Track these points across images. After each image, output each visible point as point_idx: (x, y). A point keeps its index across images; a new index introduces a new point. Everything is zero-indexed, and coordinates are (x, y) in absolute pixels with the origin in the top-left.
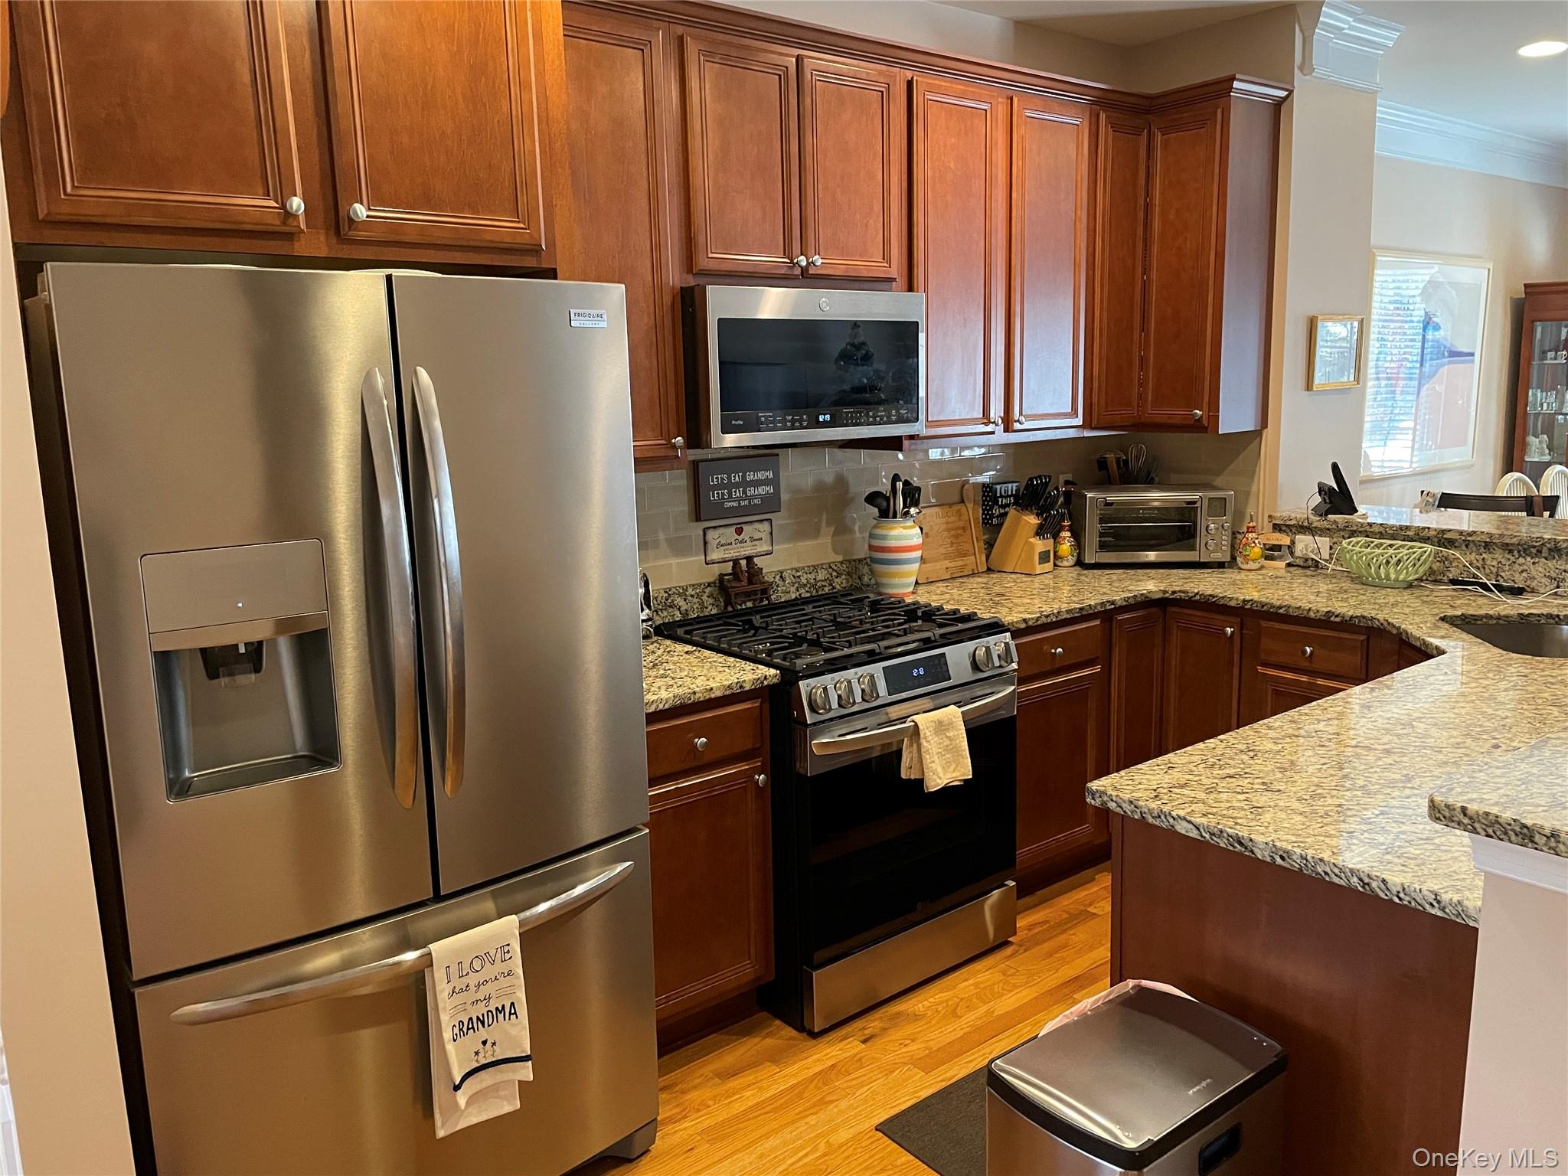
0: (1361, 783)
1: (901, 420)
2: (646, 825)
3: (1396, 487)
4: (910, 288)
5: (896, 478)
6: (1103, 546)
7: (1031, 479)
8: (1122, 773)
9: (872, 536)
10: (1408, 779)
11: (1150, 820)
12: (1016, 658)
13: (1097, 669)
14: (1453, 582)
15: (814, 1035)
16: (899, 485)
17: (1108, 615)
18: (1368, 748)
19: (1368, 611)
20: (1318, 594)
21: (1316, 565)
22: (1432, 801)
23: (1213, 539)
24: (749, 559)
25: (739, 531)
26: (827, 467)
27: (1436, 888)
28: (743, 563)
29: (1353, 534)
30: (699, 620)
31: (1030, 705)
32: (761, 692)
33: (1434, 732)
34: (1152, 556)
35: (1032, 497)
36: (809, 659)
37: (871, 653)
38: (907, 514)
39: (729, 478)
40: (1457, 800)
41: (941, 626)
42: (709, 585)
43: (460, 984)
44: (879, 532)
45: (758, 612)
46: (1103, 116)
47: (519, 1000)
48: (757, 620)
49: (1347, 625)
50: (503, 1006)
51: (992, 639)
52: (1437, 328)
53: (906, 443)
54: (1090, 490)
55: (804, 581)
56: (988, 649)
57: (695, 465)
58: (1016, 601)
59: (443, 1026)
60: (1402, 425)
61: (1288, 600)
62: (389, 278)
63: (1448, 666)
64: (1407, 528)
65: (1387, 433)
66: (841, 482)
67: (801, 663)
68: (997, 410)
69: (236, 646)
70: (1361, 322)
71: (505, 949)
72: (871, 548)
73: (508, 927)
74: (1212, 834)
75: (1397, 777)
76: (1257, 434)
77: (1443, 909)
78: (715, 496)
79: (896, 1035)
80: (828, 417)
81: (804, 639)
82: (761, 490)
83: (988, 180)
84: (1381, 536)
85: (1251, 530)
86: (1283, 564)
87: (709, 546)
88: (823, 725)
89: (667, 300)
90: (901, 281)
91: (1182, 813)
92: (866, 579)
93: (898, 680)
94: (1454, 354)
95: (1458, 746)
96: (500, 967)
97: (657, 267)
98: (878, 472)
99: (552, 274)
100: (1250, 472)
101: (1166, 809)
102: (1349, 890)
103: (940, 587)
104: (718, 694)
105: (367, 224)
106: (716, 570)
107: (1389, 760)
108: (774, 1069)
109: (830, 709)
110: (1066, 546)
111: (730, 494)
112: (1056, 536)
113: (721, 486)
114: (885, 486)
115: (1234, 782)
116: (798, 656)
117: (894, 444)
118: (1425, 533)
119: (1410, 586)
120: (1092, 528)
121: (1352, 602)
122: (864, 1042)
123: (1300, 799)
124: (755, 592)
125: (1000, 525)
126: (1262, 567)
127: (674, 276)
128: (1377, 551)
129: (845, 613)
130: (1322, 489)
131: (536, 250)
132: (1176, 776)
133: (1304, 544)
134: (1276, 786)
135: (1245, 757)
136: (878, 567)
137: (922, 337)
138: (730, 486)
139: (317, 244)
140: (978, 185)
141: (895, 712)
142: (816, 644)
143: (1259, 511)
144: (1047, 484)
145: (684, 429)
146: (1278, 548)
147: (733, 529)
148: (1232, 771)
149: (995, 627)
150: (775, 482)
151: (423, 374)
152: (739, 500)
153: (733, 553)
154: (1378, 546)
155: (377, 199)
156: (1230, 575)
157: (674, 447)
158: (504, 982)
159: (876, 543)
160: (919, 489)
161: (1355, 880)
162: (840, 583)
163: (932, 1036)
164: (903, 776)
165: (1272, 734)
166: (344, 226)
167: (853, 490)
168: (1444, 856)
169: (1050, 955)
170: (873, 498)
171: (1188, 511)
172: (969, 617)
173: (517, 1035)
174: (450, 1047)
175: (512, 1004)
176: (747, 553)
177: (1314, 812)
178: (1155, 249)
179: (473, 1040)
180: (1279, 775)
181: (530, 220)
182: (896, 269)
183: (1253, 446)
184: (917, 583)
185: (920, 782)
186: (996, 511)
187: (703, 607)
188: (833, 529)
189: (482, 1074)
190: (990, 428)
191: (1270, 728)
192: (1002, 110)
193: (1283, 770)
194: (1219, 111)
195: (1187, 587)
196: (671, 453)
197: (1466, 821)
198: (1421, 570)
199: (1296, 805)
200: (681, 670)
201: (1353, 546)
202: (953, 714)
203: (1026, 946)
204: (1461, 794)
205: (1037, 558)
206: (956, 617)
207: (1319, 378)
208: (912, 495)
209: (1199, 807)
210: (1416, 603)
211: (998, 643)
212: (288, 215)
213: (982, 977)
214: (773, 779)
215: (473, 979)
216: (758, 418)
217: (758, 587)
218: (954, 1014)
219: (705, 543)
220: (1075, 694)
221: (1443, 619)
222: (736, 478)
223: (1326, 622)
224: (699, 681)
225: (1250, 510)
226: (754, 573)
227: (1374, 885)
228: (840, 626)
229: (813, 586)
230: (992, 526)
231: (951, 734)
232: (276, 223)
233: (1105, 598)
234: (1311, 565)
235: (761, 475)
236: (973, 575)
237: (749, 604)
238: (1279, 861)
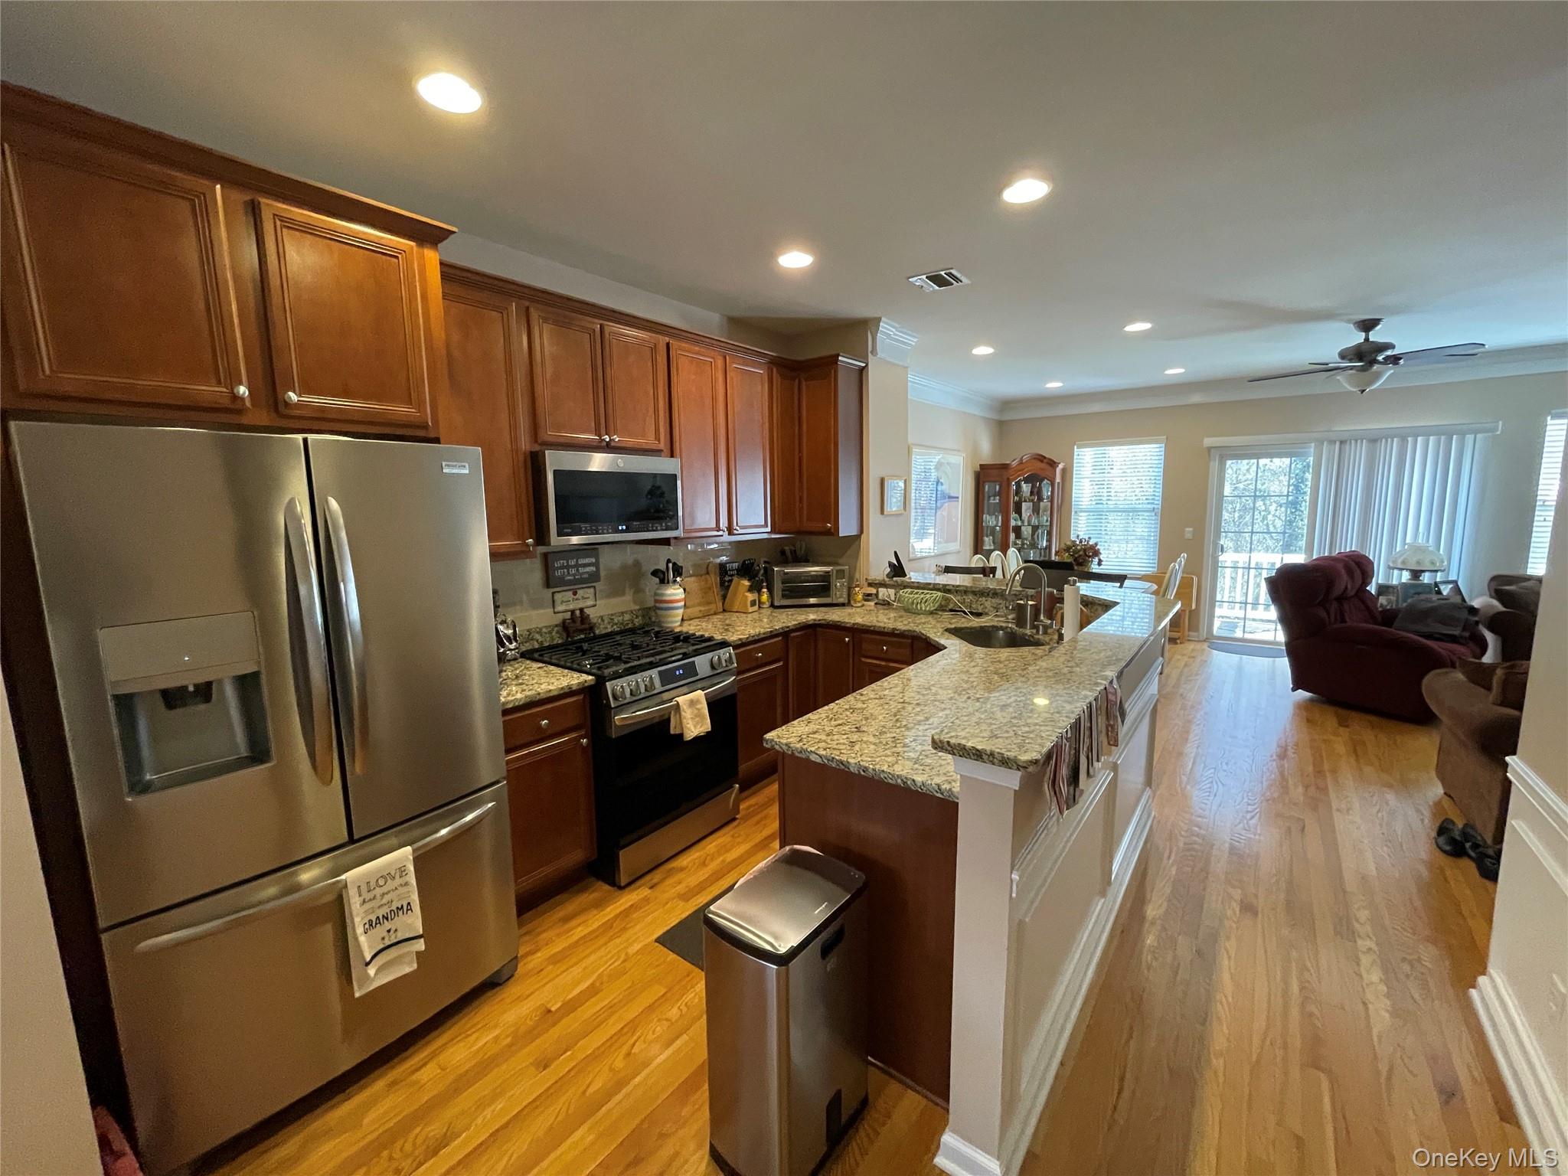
0: (904, 723)
1: (667, 529)
2: (504, 778)
3: (927, 563)
4: (672, 456)
5: (669, 561)
6: (784, 596)
7: (744, 561)
8: (784, 727)
9: (656, 594)
10: (927, 719)
11: (797, 754)
12: (735, 660)
13: (781, 664)
14: (951, 610)
15: (621, 888)
16: (670, 565)
17: (785, 634)
18: (909, 703)
19: (912, 627)
20: (889, 619)
21: (889, 604)
22: (933, 738)
23: (839, 593)
24: (581, 610)
25: (575, 593)
26: (629, 555)
27: (938, 782)
28: (578, 612)
29: (905, 587)
30: (550, 647)
31: (742, 687)
32: (583, 690)
33: (940, 691)
34: (812, 601)
35: (746, 570)
36: (614, 669)
37: (651, 663)
38: (675, 581)
39: (568, 562)
40: (945, 738)
41: (693, 645)
42: (556, 626)
43: (368, 896)
44: (659, 592)
45: (586, 641)
46: (775, 370)
47: (414, 900)
48: (585, 646)
49: (902, 635)
50: (402, 906)
51: (721, 651)
52: (942, 484)
53: (672, 541)
54: (777, 566)
55: (616, 621)
56: (719, 657)
57: (545, 556)
58: (738, 628)
59: (356, 925)
60: (929, 531)
61: (875, 623)
62: (305, 441)
63: (948, 655)
64: (930, 584)
65: (922, 535)
66: (637, 564)
67: (607, 672)
68: (723, 523)
69: (186, 687)
70: (905, 481)
71: (402, 871)
72: (656, 601)
73: (405, 854)
74: (828, 760)
75: (922, 718)
76: (858, 537)
77: (942, 794)
78: (558, 573)
79: (670, 881)
80: (624, 527)
81: (612, 657)
82: (588, 569)
83: (714, 399)
84: (918, 588)
85: (857, 586)
86: (872, 603)
87: (556, 603)
88: (621, 708)
89: (521, 458)
90: (667, 451)
91: (813, 749)
92: (653, 619)
93: (666, 678)
94: (950, 497)
95: (951, 699)
96: (398, 881)
97: (514, 440)
98: (659, 557)
99: (437, 441)
100: (856, 555)
101: (805, 747)
102: (896, 787)
103: (695, 622)
104: (555, 693)
105: (299, 405)
106: (560, 618)
107: (918, 709)
108: (595, 912)
109: (625, 698)
110: (765, 597)
111: (568, 571)
112: (759, 592)
113: (562, 567)
114: (663, 567)
115: (842, 728)
116: (608, 667)
117: (666, 542)
118: (938, 587)
119: (931, 613)
120: (778, 586)
121: (905, 622)
122: (651, 888)
123: (874, 736)
124: (586, 630)
125: (729, 586)
126: (863, 605)
127: (525, 444)
128: (916, 596)
129: (639, 640)
130: (891, 565)
131: (425, 427)
132: (813, 727)
133: (882, 592)
134: (865, 729)
135: (848, 713)
136: (660, 612)
137: (679, 483)
138: (568, 567)
139: (263, 418)
140: (708, 402)
141: (666, 696)
142: (618, 659)
143: (861, 576)
144: (753, 564)
145: (534, 535)
146: (869, 595)
147: (571, 593)
148: (840, 722)
149: (724, 644)
150: (596, 564)
151: (334, 504)
152: (574, 575)
153: (571, 607)
154: (917, 593)
155: (306, 389)
156: (848, 610)
157: (528, 545)
158: (401, 890)
159: (657, 598)
160: (682, 567)
161: (899, 781)
162: (638, 622)
163: (690, 879)
164: (672, 732)
165: (863, 698)
166: (281, 408)
167: (644, 569)
168: (944, 762)
169: (758, 823)
170: (655, 573)
171: (826, 577)
172: (710, 639)
173: (414, 922)
174: (362, 939)
175: (409, 904)
176: (580, 606)
177: (881, 742)
178: (805, 440)
179: (380, 931)
180: (864, 722)
181: (420, 406)
182: (663, 445)
183: (857, 543)
184: (682, 620)
185: (681, 735)
186: (727, 578)
187: (552, 639)
188: (632, 590)
189: (388, 951)
190: (721, 533)
191: (862, 695)
192: (720, 362)
193: (867, 719)
194: (833, 371)
195: (826, 617)
196: (524, 549)
197: (949, 749)
198: (936, 605)
199: (872, 739)
200: (533, 679)
201: (905, 593)
202: (700, 694)
203: (746, 818)
204: (947, 733)
205: (749, 604)
206: (702, 639)
207: (887, 509)
208: (678, 571)
209: (823, 745)
210: (933, 622)
211: (725, 653)
212: (235, 397)
213: (720, 841)
214: (593, 741)
215: (378, 891)
216: (581, 528)
217: (587, 626)
218: (704, 864)
219: (554, 601)
220: (770, 678)
221: (946, 630)
222: (573, 562)
223: (893, 634)
224: (543, 687)
225: (857, 576)
226: (584, 618)
227: (909, 782)
228: (634, 647)
229: (622, 624)
230: (725, 586)
231: (698, 706)
232: (226, 402)
233: (784, 625)
234: (886, 604)
235: (587, 561)
236: (715, 614)
237: (582, 636)
238: (862, 773)
